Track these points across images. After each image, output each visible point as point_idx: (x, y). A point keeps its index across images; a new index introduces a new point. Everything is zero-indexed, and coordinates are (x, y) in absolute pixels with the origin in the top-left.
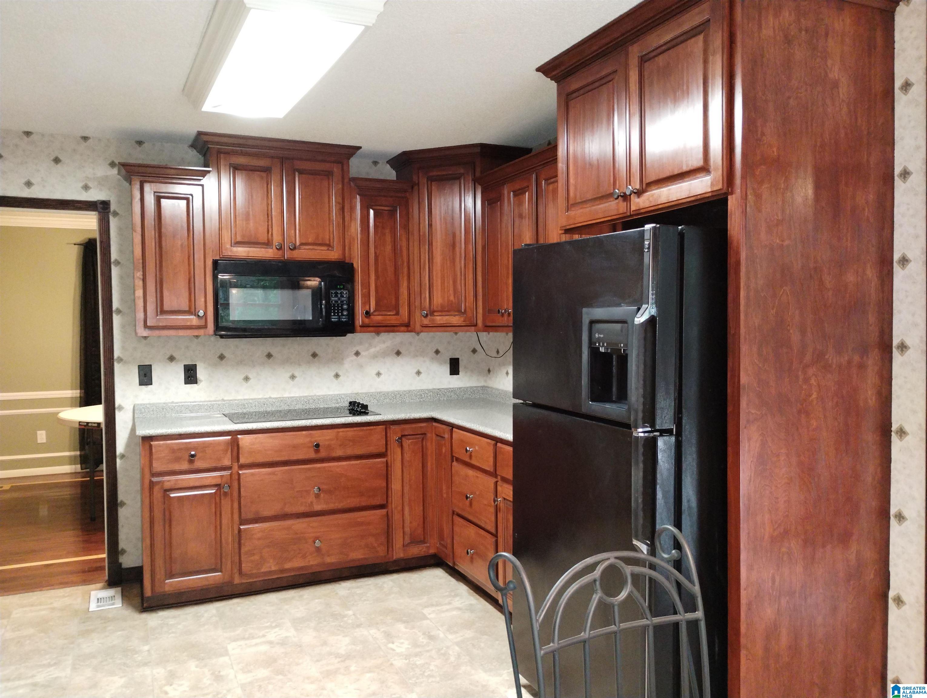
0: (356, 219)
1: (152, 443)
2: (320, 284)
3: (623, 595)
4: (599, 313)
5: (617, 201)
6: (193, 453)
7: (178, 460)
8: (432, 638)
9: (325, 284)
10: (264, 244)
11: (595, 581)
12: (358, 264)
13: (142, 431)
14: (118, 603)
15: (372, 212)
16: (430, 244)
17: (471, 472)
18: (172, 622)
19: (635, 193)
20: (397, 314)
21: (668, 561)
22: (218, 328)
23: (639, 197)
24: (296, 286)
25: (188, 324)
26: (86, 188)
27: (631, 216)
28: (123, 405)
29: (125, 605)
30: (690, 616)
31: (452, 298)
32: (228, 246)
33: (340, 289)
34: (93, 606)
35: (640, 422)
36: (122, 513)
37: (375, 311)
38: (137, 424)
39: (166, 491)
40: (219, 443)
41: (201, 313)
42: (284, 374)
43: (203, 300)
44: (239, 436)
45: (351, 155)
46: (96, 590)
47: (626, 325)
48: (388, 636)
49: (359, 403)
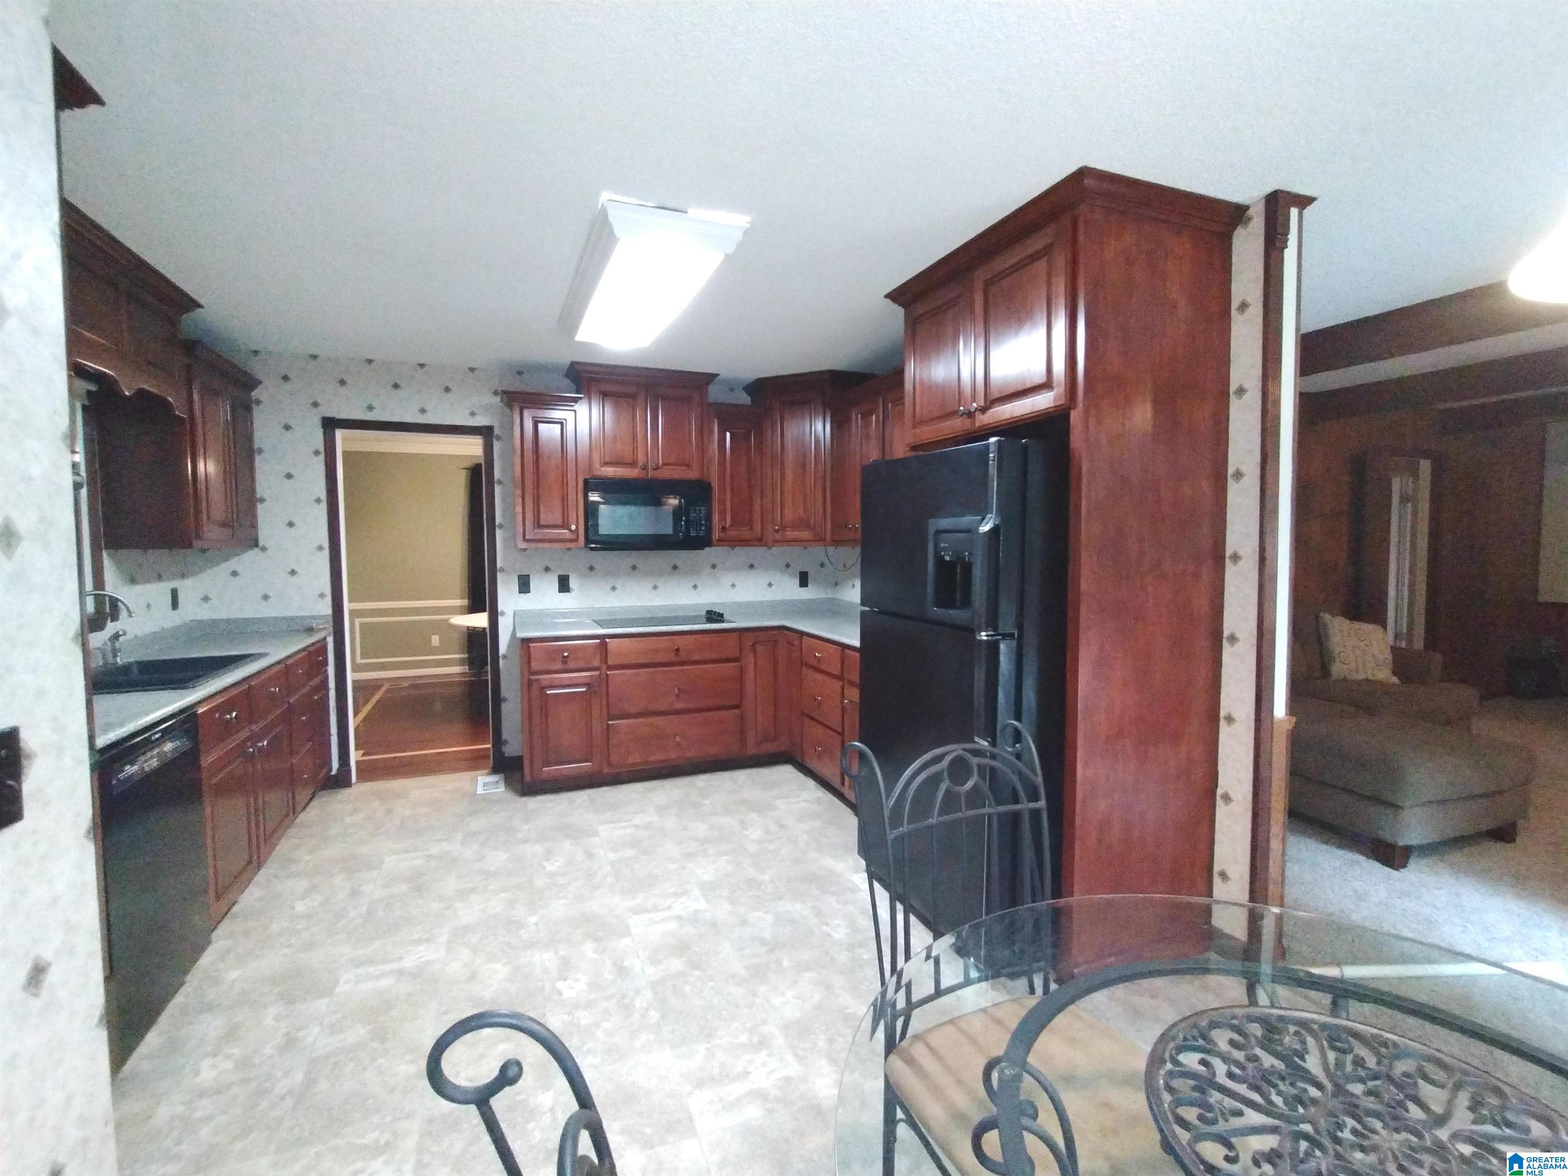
0: (713, 442)
1: (530, 645)
2: (680, 501)
3: (970, 784)
4: (945, 523)
5: (961, 418)
6: (566, 654)
7: (552, 660)
8: (782, 826)
9: (685, 502)
10: (631, 464)
11: (943, 771)
12: (715, 484)
13: (521, 634)
14: (502, 788)
15: (728, 434)
16: (782, 464)
17: (819, 676)
18: (549, 805)
19: (980, 410)
20: (751, 528)
21: (1011, 753)
22: (588, 541)
23: (983, 414)
24: (657, 503)
25: (562, 537)
26: (473, 414)
27: (976, 432)
28: (505, 610)
29: (508, 790)
30: (1032, 805)
31: (802, 514)
32: (598, 466)
33: (700, 506)
34: (480, 790)
35: (984, 626)
36: (506, 708)
37: (730, 526)
38: (517, 628)
39: (543, 688)
40: (588, 646)
41: (573, 527)
42: (648, 584)
43: (575, 515)
44: (607, 640)
45: (708, 383)
46: (483, 775)
47: (970, 534)
48: (743, 824)
49: (715, 612)
